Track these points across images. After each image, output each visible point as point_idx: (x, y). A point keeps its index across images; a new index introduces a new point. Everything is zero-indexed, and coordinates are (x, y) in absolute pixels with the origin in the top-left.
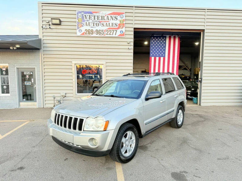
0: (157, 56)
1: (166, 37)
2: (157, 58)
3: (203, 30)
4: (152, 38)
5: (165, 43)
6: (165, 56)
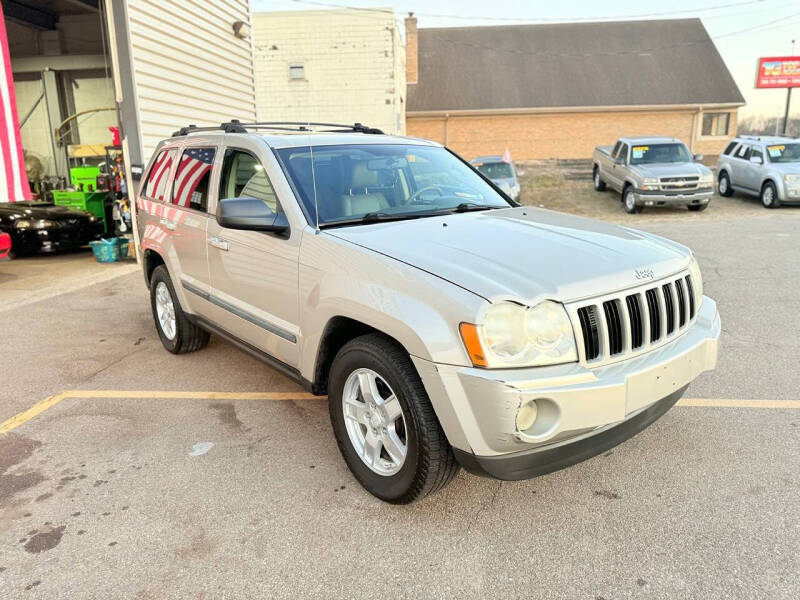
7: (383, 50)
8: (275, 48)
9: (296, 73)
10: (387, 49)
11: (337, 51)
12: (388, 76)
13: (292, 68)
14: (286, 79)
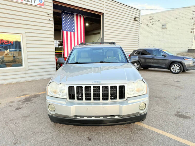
0: (69, 31)
1: (74, 14)
2: (69, 33)
3: (103, 14)
4: (63, 13)
5: (74, 20)
6: (74, 31)
7: (191, 18)
8: (159, 21)
9: (164, 27)
10: (193, 17)
11: (177, 19)
12: (193, 25)
13: (163, 25)
14: (161, 28)
